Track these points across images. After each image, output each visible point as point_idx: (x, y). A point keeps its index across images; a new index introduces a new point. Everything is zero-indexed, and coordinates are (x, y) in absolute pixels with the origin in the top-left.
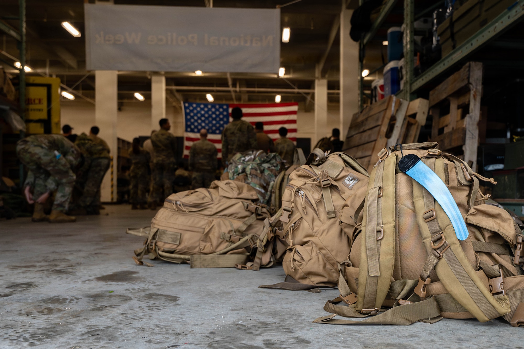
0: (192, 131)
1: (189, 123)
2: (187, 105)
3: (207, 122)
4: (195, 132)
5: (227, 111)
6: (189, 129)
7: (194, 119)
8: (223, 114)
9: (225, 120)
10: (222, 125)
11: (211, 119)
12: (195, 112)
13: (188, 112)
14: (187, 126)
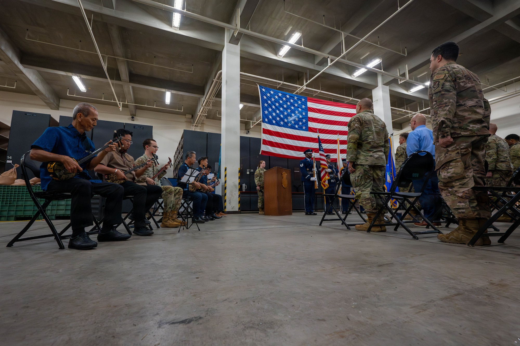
0: (270, 122)
1: (266, 112)
2: (264, 90)
3: (286, 113)
4: (273, 124)
5: (305, 104)
6: (266, 120)
7: (272, 108)
8: (301, 107)
9: (304, 114)
10: (301, 119)
11: (289, 111)
12: (273, 99)
13: (265, 99)
14: (264, 116)
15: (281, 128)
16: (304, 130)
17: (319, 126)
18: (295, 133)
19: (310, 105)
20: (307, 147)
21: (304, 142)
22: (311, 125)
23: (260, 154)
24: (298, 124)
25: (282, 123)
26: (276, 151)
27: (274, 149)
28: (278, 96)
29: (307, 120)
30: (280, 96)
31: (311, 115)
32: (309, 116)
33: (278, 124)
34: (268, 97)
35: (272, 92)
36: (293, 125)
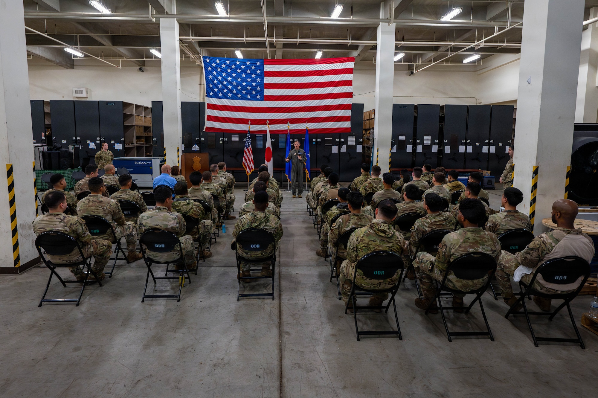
0: (216, 96)
1: (211, 85)
2: (208, 60)
3: (234, 83)
4: (220, 98)
5: (261, 69)
6: (211, 94)
7: (217, 79)
8: (255, 73)
9: (259, 80)
10: (254, 88)
11: (239, 79)
12: (219, 69)
13: (209, 70)
14: (209, 90)
15: (229, 101)
16: (258, 100)
17: (280, 92)
18: (246, 104)
19: (268, 68)
20: (262, 119)
21: (258, 113)
22: (268, 92)
23: (204, 130)
24: (251, 94)
25: (230, 95)
26: (222, 126)
27: (220, 125)
28: (225, 64)
29: (263, 87)
30: (228, 64)
31: (268, 80)
32: (265, 82)
33: (225, 97)
34: (213, 68)
35: (218, 61)
36: (244, 96)
